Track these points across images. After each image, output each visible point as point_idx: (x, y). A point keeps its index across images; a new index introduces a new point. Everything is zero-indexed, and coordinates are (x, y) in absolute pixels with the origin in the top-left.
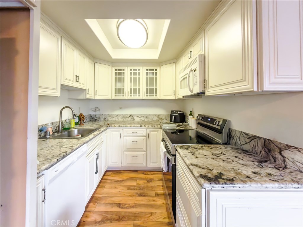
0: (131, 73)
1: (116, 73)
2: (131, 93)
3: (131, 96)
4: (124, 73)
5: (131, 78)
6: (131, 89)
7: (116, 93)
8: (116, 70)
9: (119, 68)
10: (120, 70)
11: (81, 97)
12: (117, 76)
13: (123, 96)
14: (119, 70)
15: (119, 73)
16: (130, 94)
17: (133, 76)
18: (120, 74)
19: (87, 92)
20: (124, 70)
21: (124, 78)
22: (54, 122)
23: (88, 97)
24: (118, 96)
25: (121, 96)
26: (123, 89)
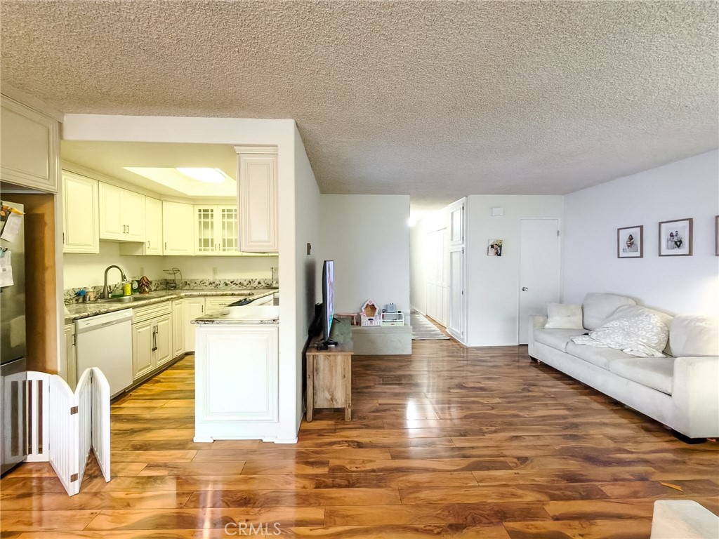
0: (223, 215)
1: (200, 215)
2: (224, 246)
3: (224, 250)
4: (212, 215)
5: (224, 223)
6: (224, 240)
7: (200, 246)
8: (200, 211)
9: (206, 208)
10: (207, 211)
11: (139, 253)
12: (202, 220)
13: (212, 250)
14: (204, 211)
15: (206, 214)
16: (222, 248)
17: (226, 220)
18: (206, 216)
19: (147, 246)
20: (212, 211)
21: (212, 223)
22: (98, 287)
23: (149, 252)
24: (204, 250)
25: (208, 250)
26: (212, 240)
